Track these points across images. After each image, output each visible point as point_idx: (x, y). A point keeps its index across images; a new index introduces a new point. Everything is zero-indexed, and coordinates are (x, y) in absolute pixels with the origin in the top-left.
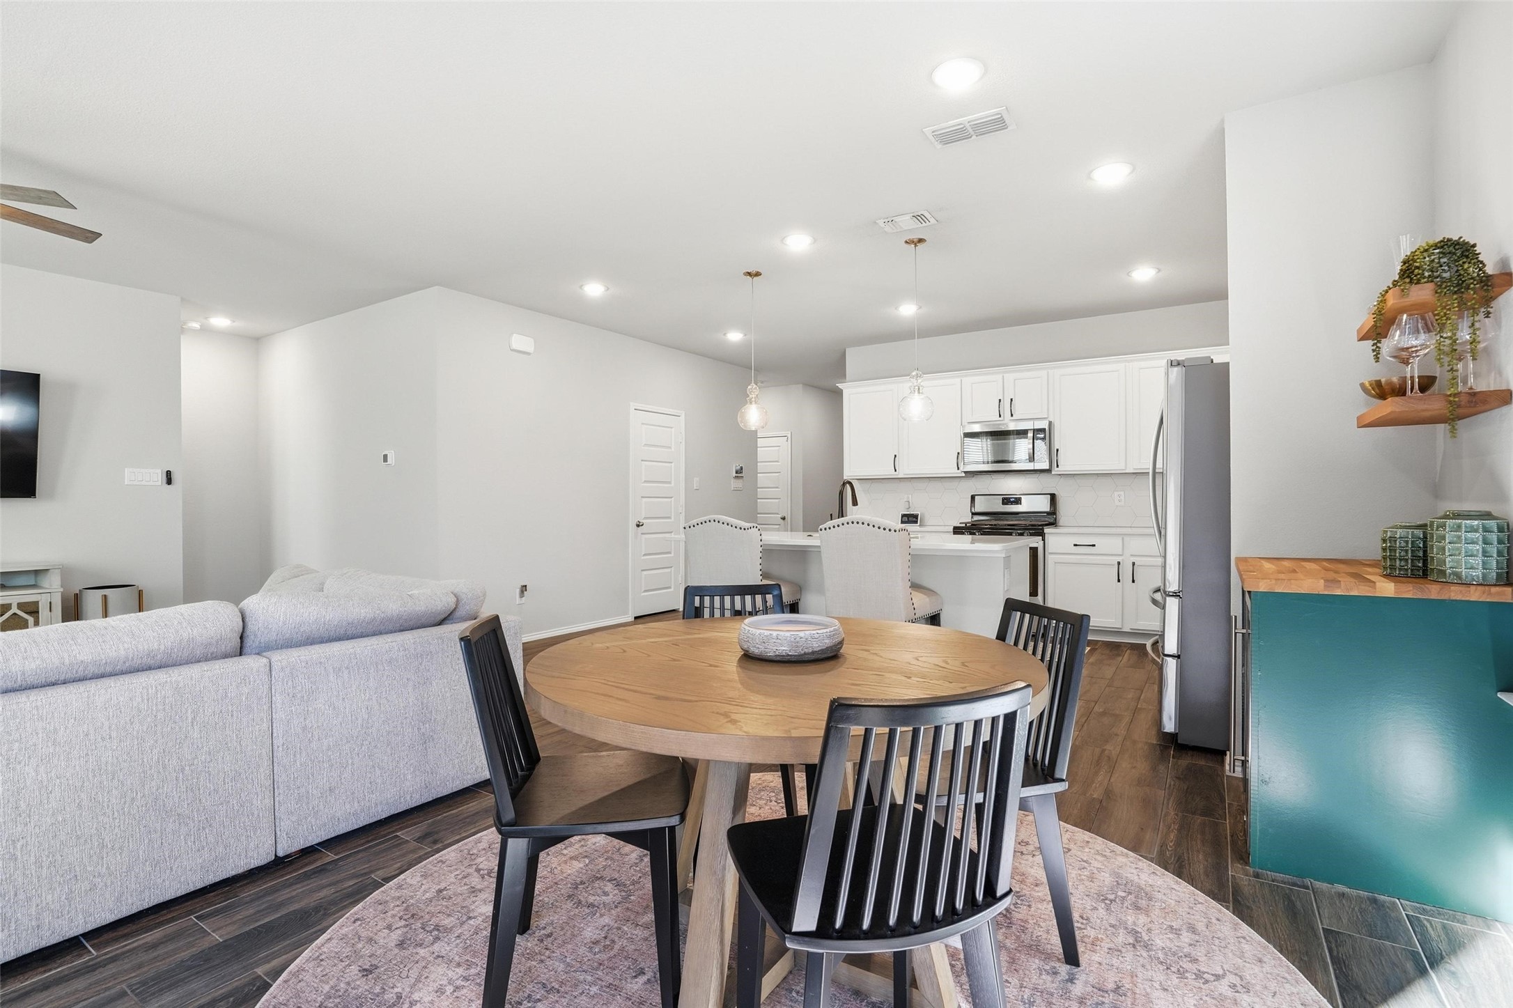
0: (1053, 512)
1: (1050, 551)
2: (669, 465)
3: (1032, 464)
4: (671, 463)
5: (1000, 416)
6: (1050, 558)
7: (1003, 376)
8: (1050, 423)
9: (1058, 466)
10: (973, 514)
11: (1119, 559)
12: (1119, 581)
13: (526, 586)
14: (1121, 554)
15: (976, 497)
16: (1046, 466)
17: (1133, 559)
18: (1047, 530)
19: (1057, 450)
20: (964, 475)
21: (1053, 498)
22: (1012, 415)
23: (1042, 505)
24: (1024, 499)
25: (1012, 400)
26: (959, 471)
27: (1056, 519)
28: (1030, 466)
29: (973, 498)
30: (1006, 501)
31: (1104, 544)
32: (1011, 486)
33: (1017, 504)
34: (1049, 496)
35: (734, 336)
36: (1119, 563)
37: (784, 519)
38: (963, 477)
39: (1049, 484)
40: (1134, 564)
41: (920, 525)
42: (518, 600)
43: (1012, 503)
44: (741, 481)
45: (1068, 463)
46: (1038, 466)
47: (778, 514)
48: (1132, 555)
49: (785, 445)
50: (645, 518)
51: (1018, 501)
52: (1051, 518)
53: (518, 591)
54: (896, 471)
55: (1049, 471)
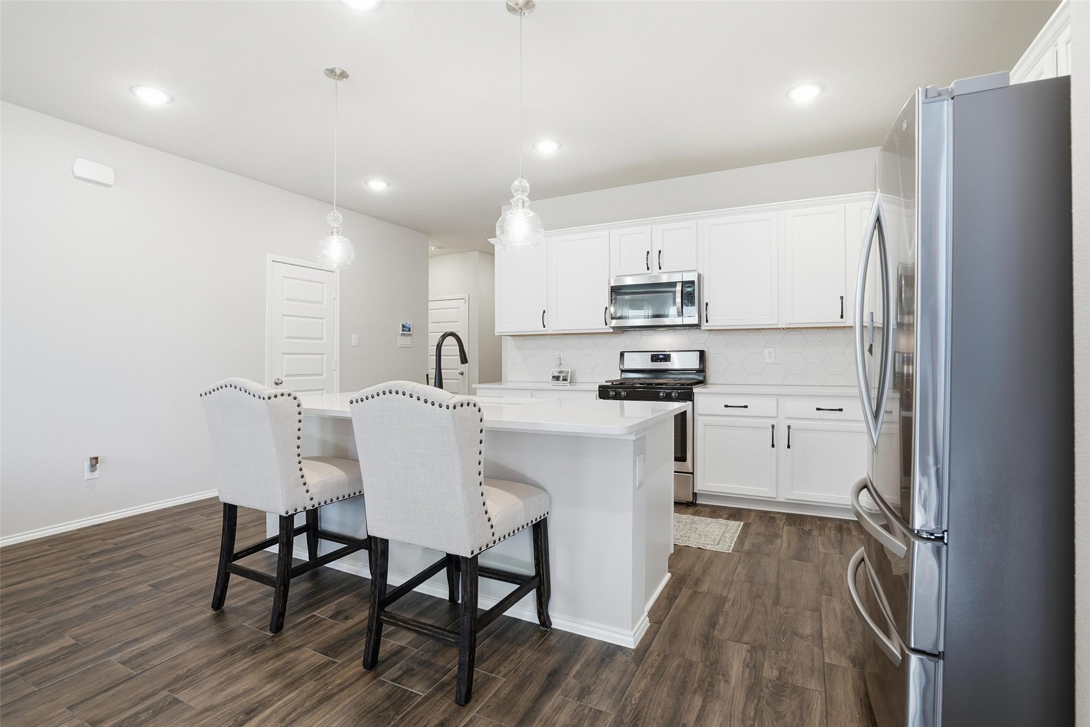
0: (702, 370)
1: (699, 413)
2: (321, 321)
3: (680, 318)
4: (323, 319)
5: (648, 269)
6: (699, 420)
7: (651, 228)
8: (699, 276)
9: (707, 321)
10: (622, 371)
11: (774, 422)
12: (773, 446)
13: (97, 458)
14: (775, 416)
15: (625, 354)
16: (694, 321)
17: (789, 422)
18: (696, 390)
19: (707, 304)
20: (611, 330)
21: (702, 354)
22: (660, 268)
23: (692, 362)
24: (673, 355)
25: (660, 252)
26: (607, 327)
27: (705, 377)
28: (679, 321)
29: (622, 354)
30: (655, 358)
31: (757, 405)
32: (661, 342)
33: (666, 361)
34: (698, 352)
35: (378, 186)
36: (773, 427)
37: (462, 374)
38: (611, 333)
39: (698, 340)
40: (789, 427)
41: (570, 382)
42: (87, 474)
43: (661, 360)
44: (409, 338)
45: (716, 320)
46: (687, 321)
47: (457, 369)
48: (787, 418)
49: (463, 306)
50: (287, 376)
51: (667, 358)
52: (701, 375)
53: (87, 463)
54: (544, 327)
55: (697, 326)
